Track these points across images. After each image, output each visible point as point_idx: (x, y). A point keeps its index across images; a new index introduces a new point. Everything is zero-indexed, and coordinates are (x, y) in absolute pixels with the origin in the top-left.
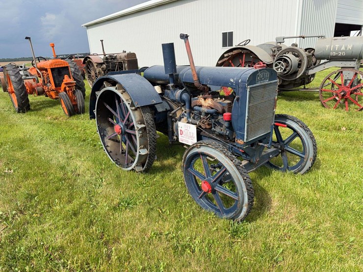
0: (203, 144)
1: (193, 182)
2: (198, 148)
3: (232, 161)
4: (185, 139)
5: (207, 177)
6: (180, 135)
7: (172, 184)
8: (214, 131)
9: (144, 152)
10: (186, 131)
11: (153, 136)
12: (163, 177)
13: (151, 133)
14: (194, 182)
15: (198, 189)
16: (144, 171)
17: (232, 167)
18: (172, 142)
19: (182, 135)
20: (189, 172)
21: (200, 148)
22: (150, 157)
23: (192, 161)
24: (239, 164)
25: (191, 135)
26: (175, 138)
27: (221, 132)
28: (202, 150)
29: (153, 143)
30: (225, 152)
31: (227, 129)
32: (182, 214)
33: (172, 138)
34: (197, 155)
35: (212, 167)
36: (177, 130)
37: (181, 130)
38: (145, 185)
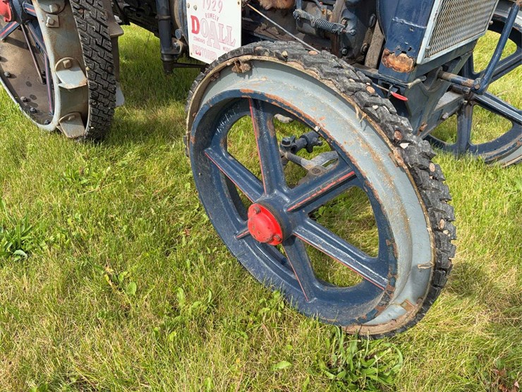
0: (266, 58)
1: (221, 190)
2: (241, 74)
3: (396, 143)
4: (205, 46)
5: (271, 192)
6: (191, 36)
7: (168, 178)
8: (303, 20)
9: (73, 80)
10: (209, 20)
11: (96, 26)
12: (144, 155)
13: (87, 15)
14: (225, 190)
15: (235, 214)
16: (89, 137)
17: (385, 172)
18: (172, 56)
19: (199, 35)
20: (207, 160)
21: (250, 73)
22: (95, 99)
23: (217, 125)
24: (425, 162)
25: (225, 34)
26: (179, 43)
27: (329, 24)
28: (260, 83)
29: (101, 52)
30: (366, 98)
31: (348, 15)
32: (181, 295)
33: (171, 45)
34: (236, 104)
35: (286, 149)
36: (183, 16)
37: (193, 18)
38: (85, 181)
